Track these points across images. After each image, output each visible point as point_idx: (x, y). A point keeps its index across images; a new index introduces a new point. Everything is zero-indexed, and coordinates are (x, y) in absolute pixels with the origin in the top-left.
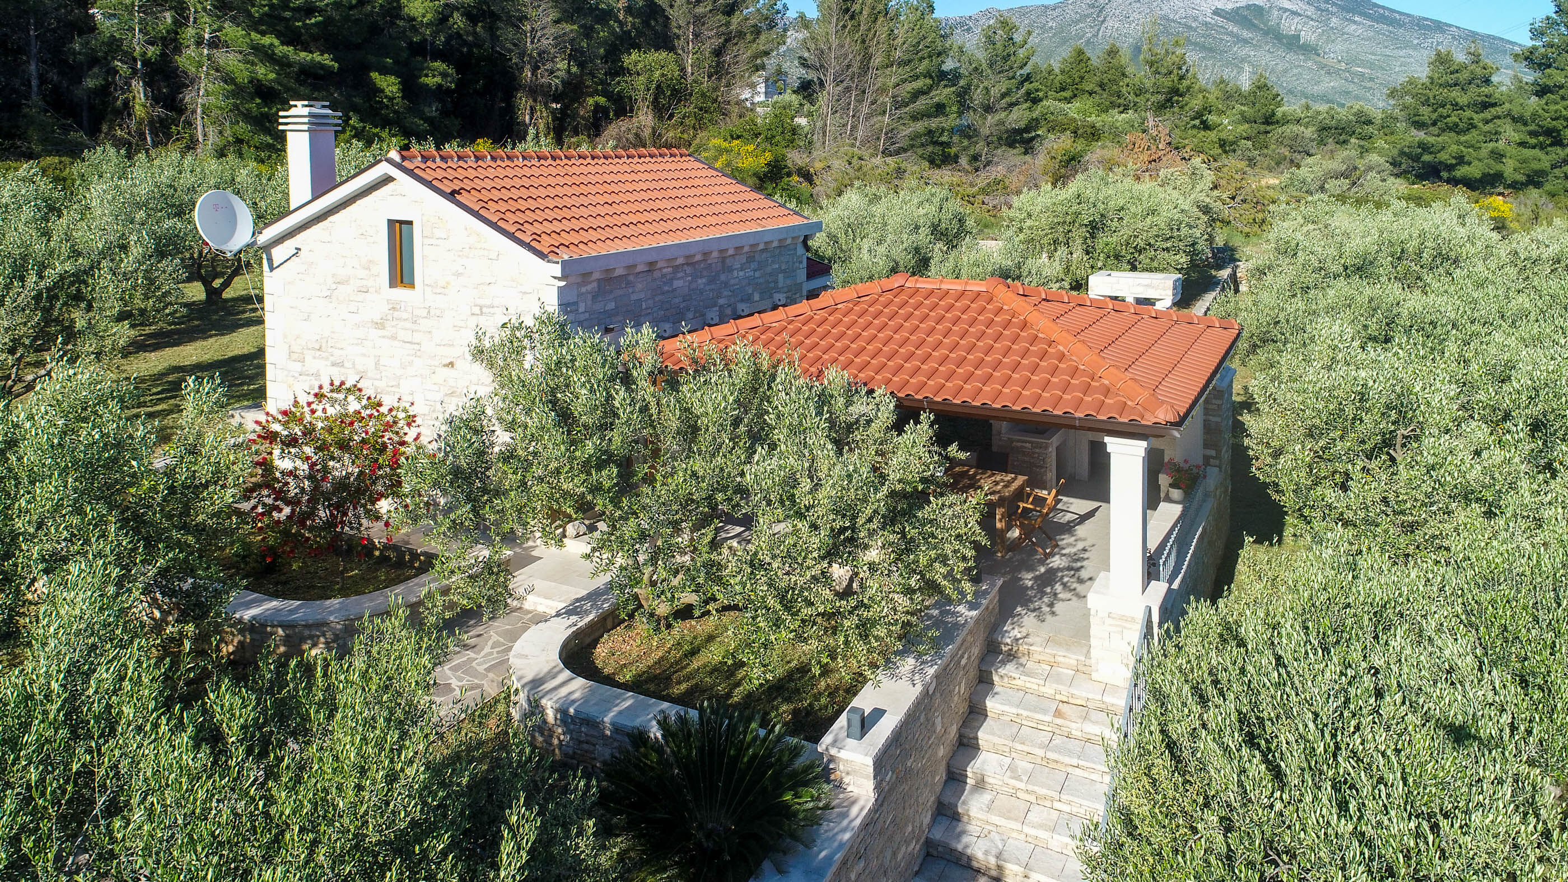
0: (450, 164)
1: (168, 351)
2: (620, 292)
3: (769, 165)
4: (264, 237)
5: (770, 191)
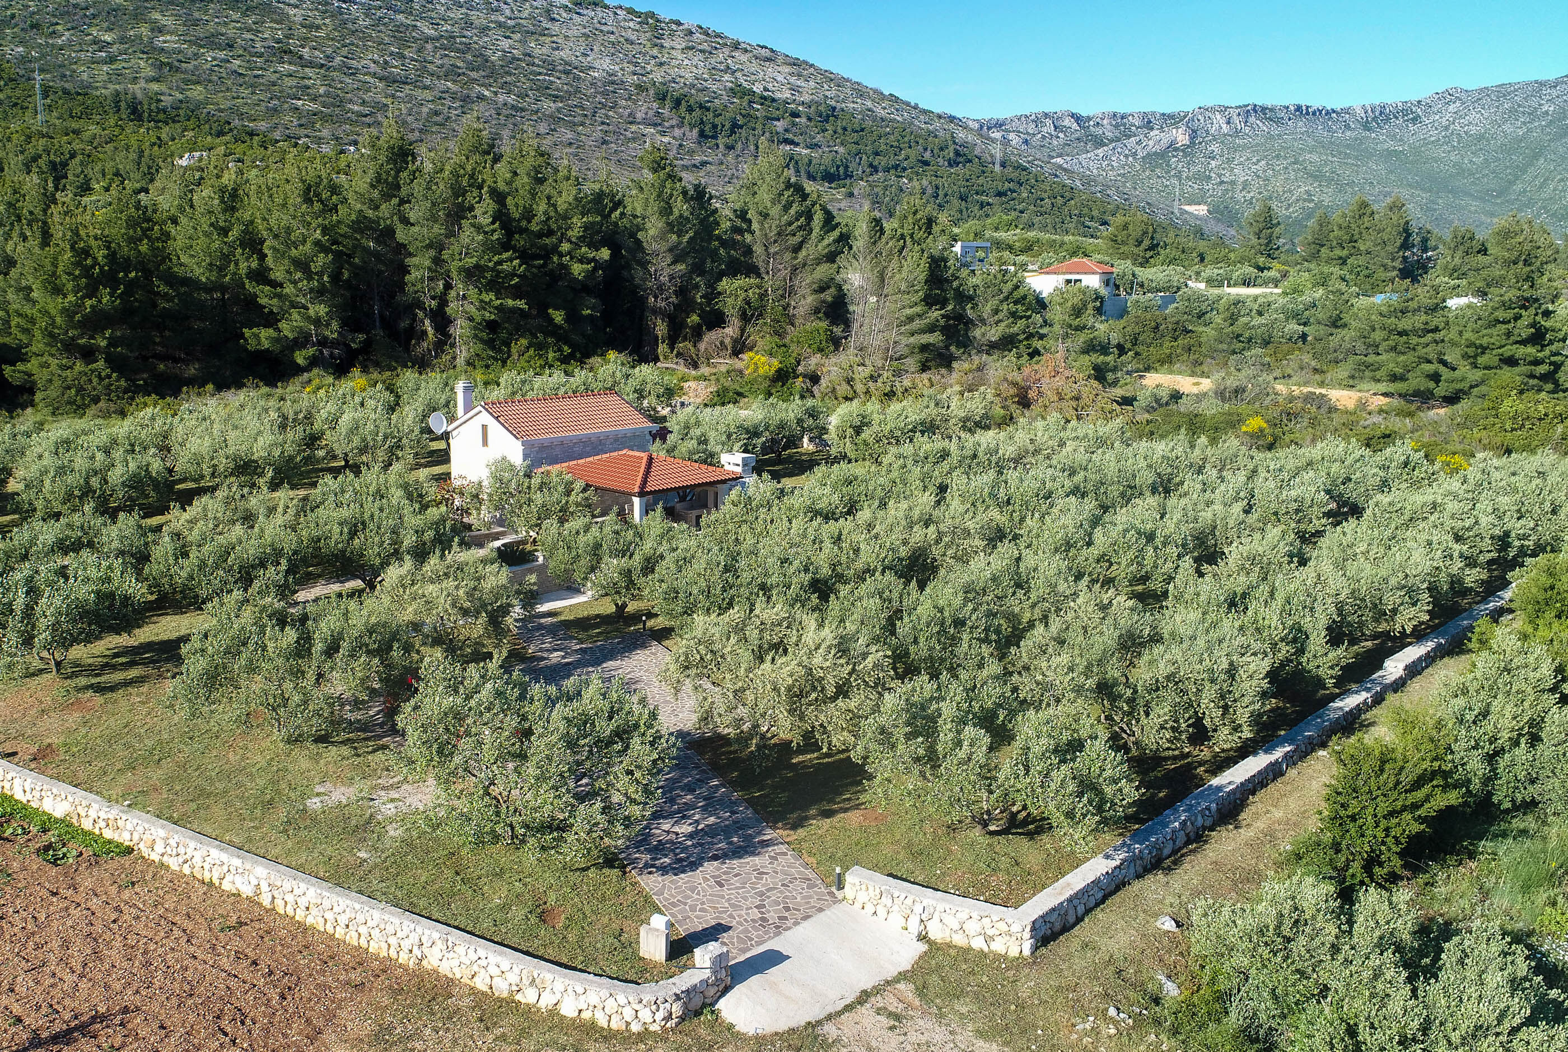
0: (502, 405)
3: (779, 371)
4: (449, 429)
5: (779, 389)
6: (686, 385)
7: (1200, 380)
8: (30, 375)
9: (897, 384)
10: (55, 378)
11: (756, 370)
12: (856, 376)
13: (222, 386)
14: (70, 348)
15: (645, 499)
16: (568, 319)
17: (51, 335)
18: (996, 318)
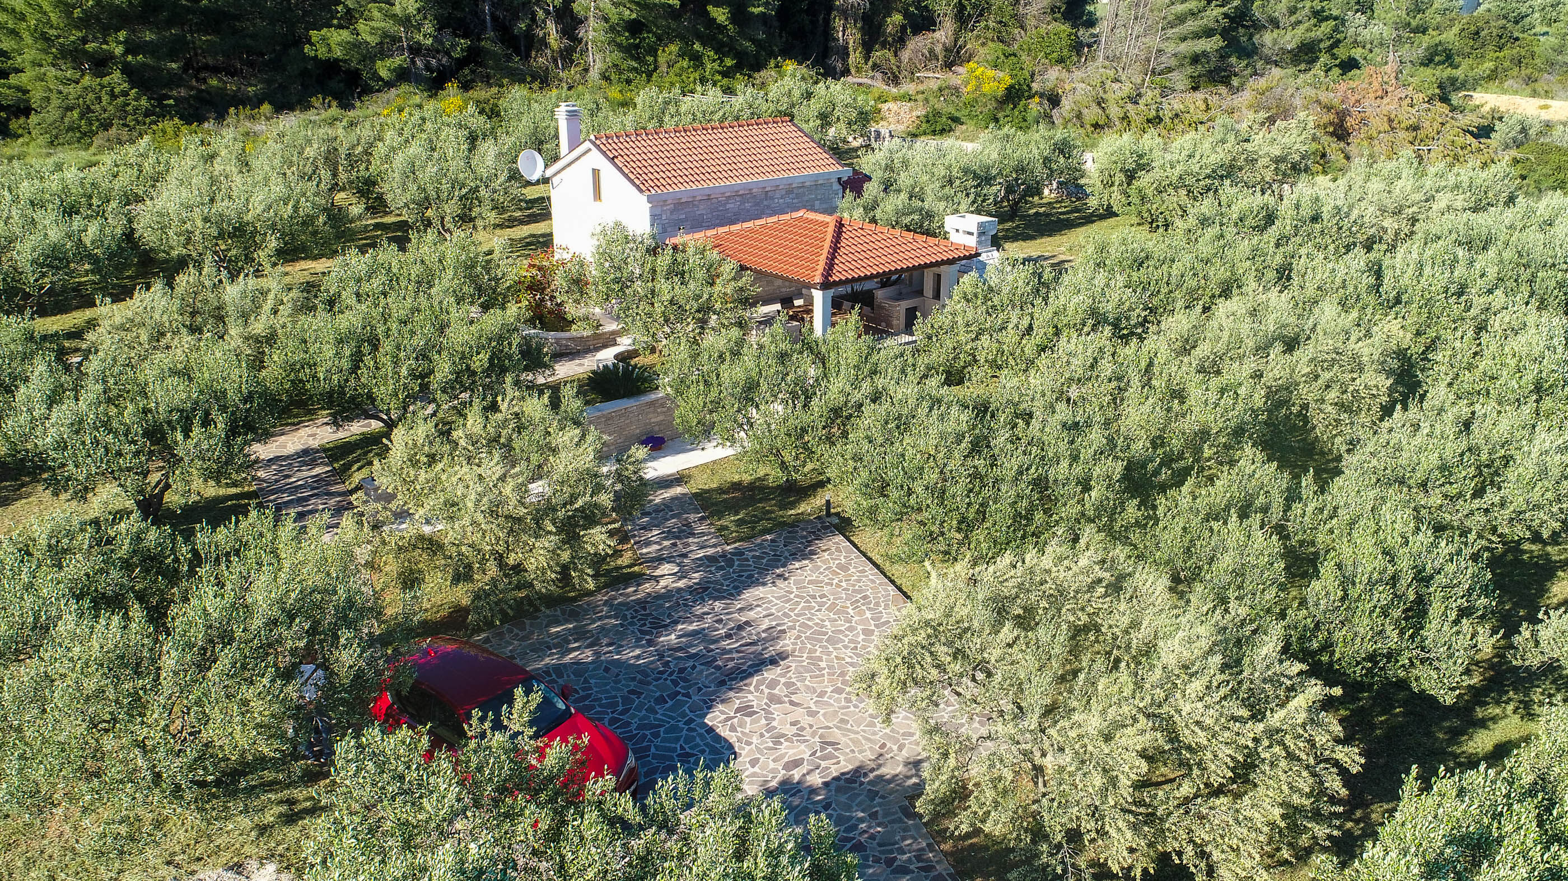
0: (621, 140)
2: (689, 210)
3: (1010, 89)
4: (549, 173)
5: (1008, 112)
6: (885, 107)
7: (1549, 102)
8: (26, 92)
9: (1165, 106)
10: (54, 96)
11: (978, 87)
12: (1109, 96)
13: (283, 105)
14: (74, 55)
15: (831, 292)
16: (734, 19)
17: (45, 38)
18: (1293, 19)
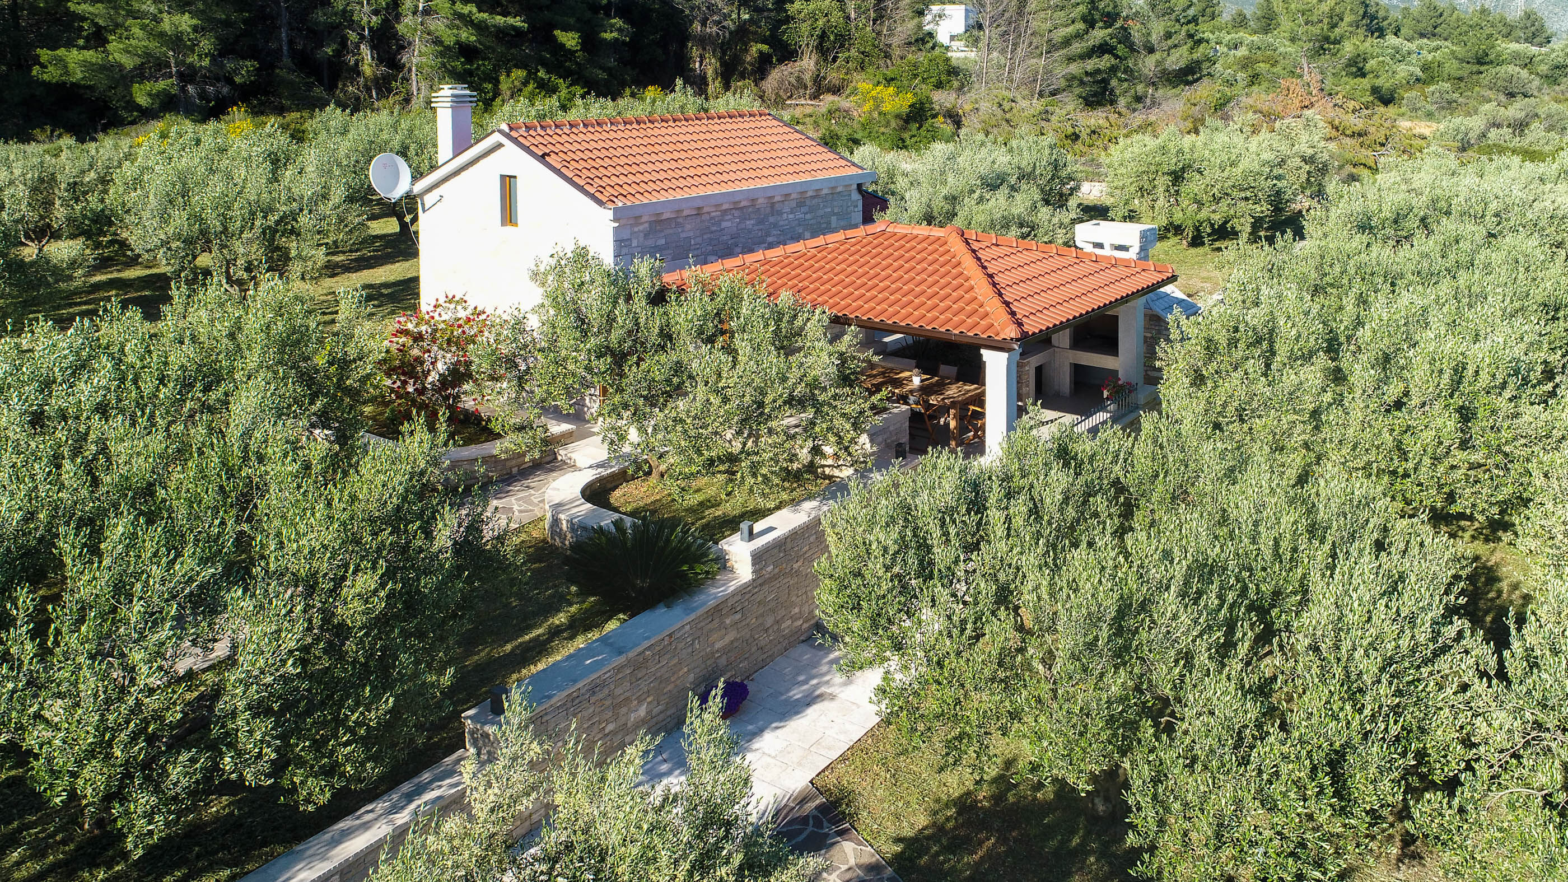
0: (549, 131)
1: (366, 272)
2: (671, 231)
3: (912, 107)
4: (417, 188)
5: (914, 132)
11: (877, 106)
16: (584, 44)
